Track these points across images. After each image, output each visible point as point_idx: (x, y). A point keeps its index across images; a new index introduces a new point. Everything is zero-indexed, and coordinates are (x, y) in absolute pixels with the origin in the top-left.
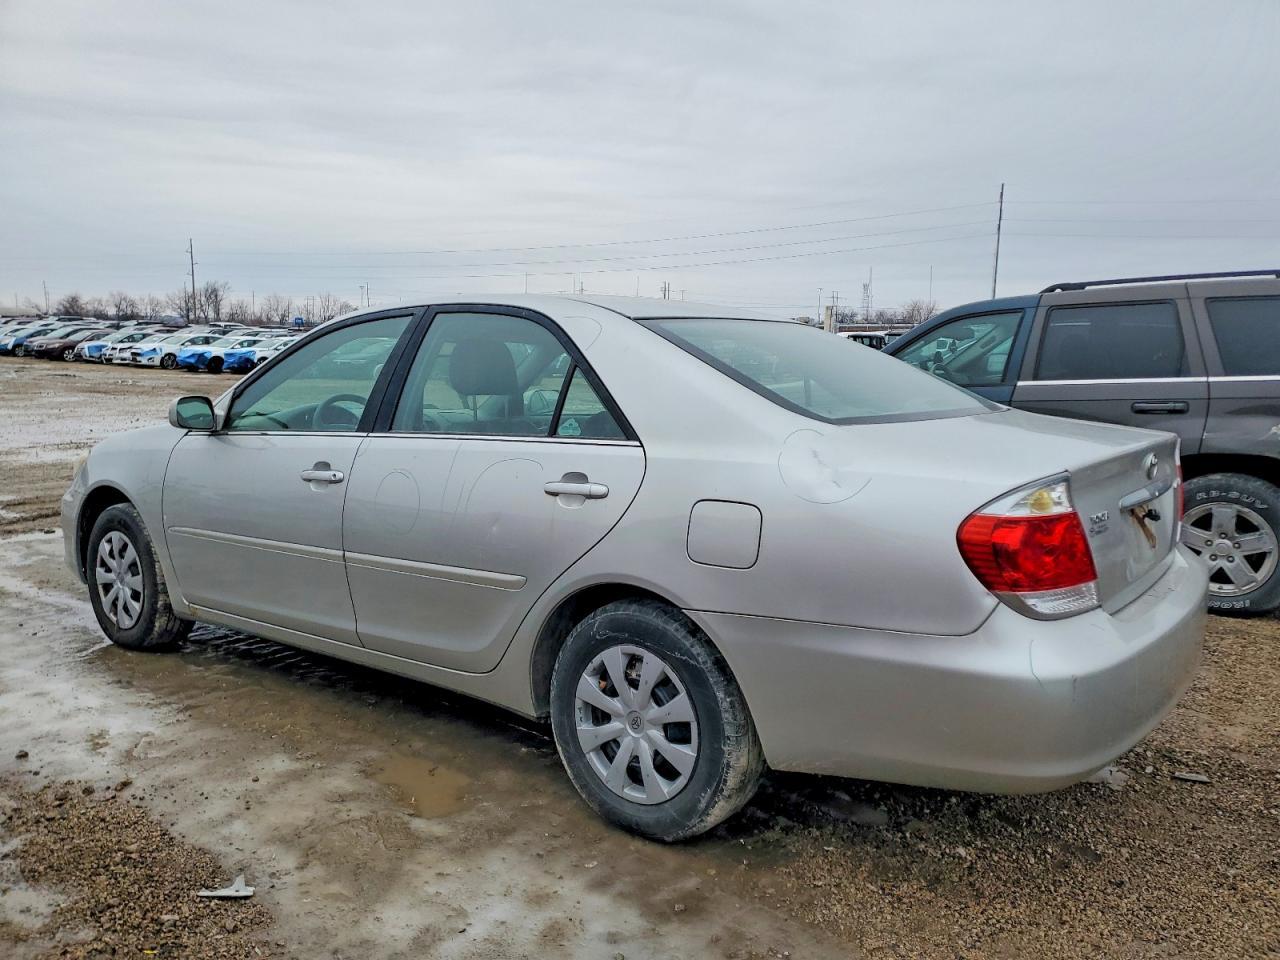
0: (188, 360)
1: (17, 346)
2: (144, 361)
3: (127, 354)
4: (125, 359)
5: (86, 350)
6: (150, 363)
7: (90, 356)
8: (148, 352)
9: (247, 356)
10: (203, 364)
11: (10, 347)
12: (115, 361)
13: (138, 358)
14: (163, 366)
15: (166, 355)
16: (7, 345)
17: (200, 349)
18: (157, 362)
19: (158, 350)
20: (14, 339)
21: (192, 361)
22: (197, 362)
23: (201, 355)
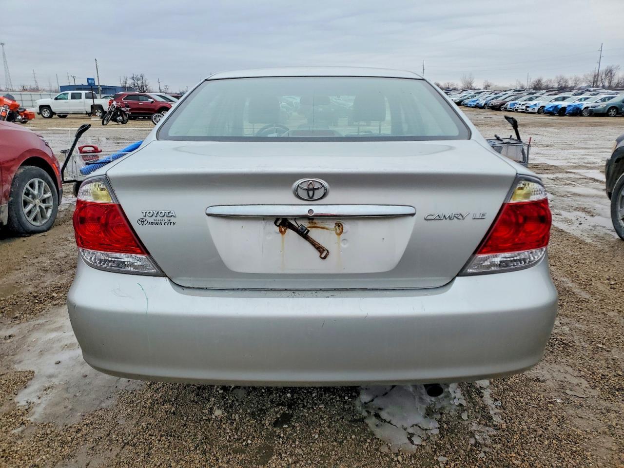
0: (549, 109)
1: (486, 104)
2: (530, 110)
3: (524, 107)
4: (523, 109)
5: (509, 105)
6: (533, 111)
7: (510, 108)
8: (532, 106)
9: (578, 106)
10: (556, 111)
11: (483, 105)
12: (519, 111)
13: (528, 109)
14: (539, 112)
15: (541, 107)
16: (482, 104)
17: (556, 103)
18: (536, 111)
19: (537, 105)
20: (485, 101)
21: (551, 109)
22: (553, 110)
23: (556, 107)
